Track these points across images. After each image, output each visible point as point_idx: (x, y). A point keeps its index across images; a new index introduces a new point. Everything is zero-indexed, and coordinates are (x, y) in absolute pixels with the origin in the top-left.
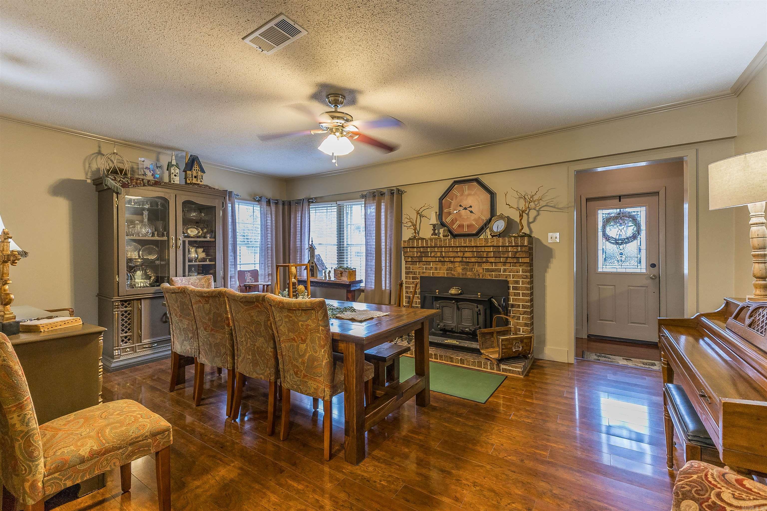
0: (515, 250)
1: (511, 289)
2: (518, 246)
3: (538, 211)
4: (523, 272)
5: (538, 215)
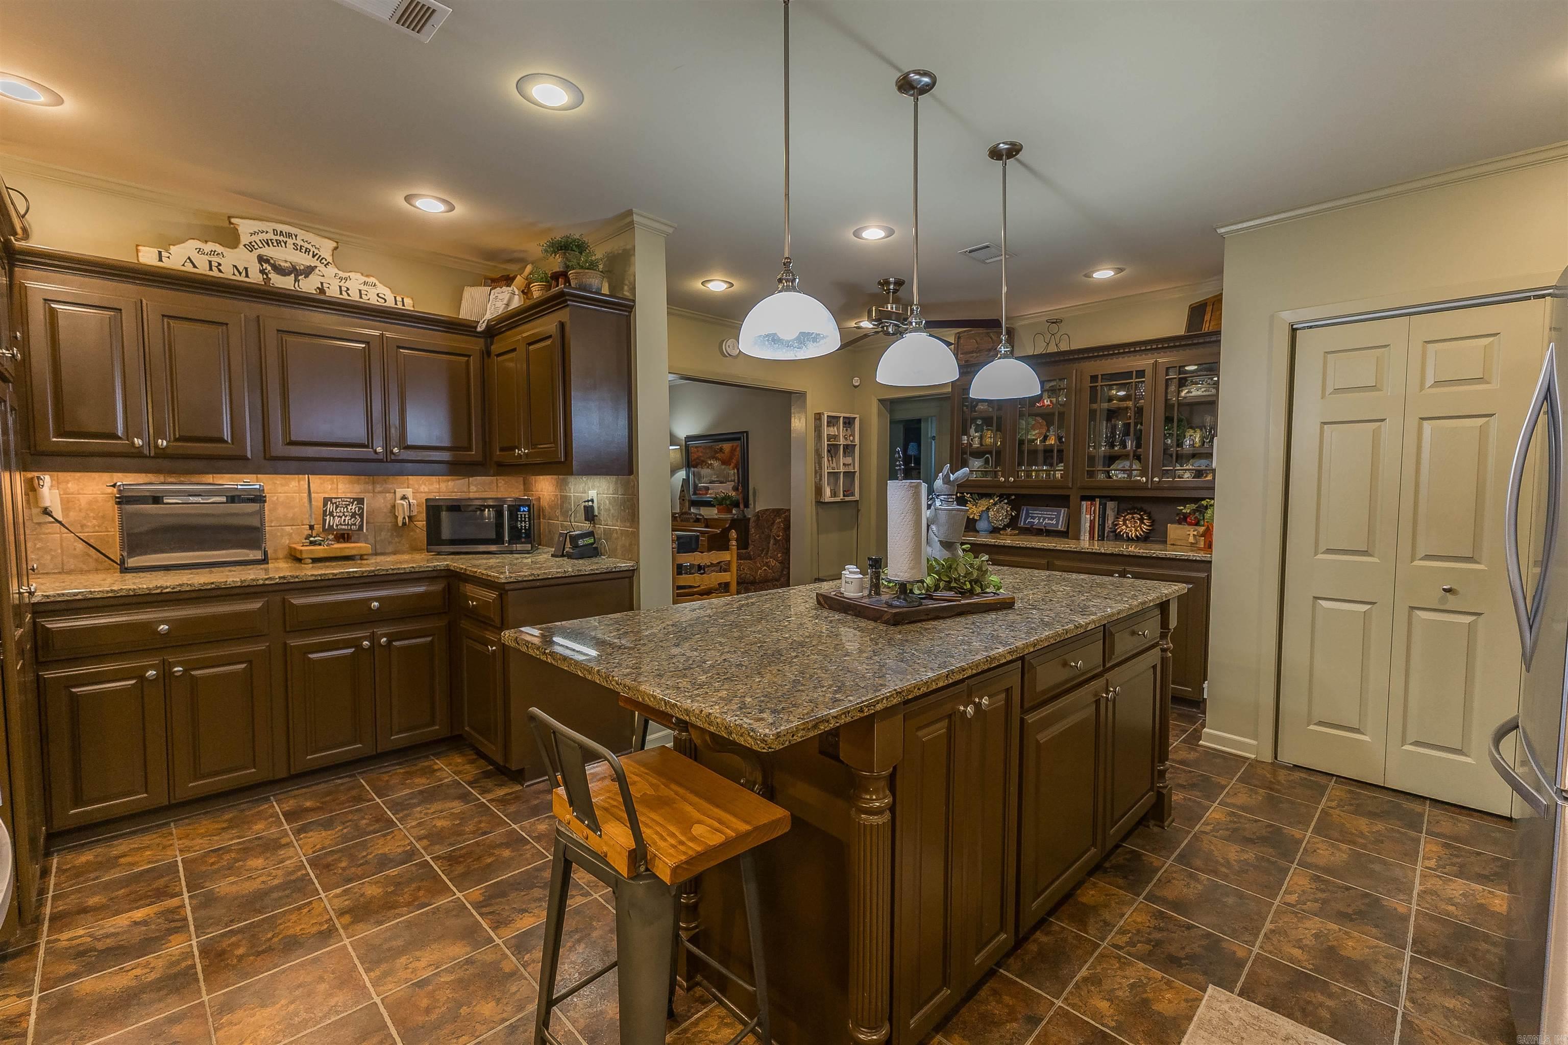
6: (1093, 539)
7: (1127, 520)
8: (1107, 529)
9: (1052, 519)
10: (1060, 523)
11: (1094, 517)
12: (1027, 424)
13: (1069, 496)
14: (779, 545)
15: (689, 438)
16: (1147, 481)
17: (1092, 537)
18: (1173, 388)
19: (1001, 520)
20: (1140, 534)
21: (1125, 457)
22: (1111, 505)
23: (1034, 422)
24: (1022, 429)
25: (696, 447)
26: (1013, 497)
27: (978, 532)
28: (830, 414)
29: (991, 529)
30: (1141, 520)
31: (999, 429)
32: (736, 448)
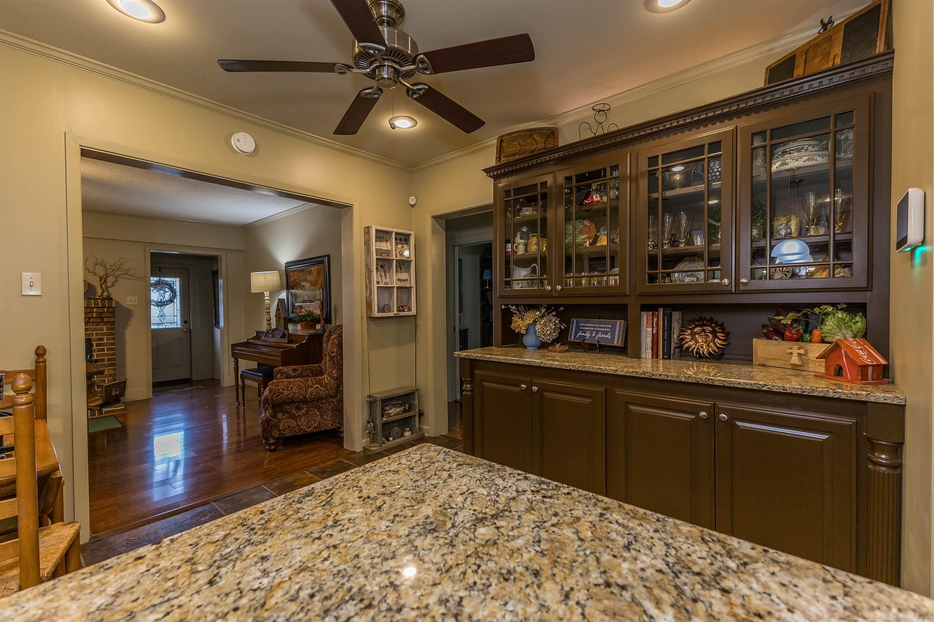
0: (101, 311)
1: (95, 346)
2: (104, 307)
3: (116, 278)
4: (107, 330)
5: (116, 281)
6: (657, 357)
7: (696, 333)
8: (673, 345)
9: (606, 333)
10: (616, 338)
11: (657, 330)
12: (575, 228)
13: (626, 305)
14: (334, 361)
15: (288, 264)
16: (730, 283)
17: (655, 355)
18: (759, 162)
19: (549, 335)
20: (715, 352)
21: (695, 256)
22: (676, 316)
23: (582, 226)
24: (569, 234)
25: (293, 271)
26: (562, 309)
27: (525, 347)
28: (379, 228)
29: (539, 344)
30: (714, 333)
31: (544, 234)
32: (321, 270)
